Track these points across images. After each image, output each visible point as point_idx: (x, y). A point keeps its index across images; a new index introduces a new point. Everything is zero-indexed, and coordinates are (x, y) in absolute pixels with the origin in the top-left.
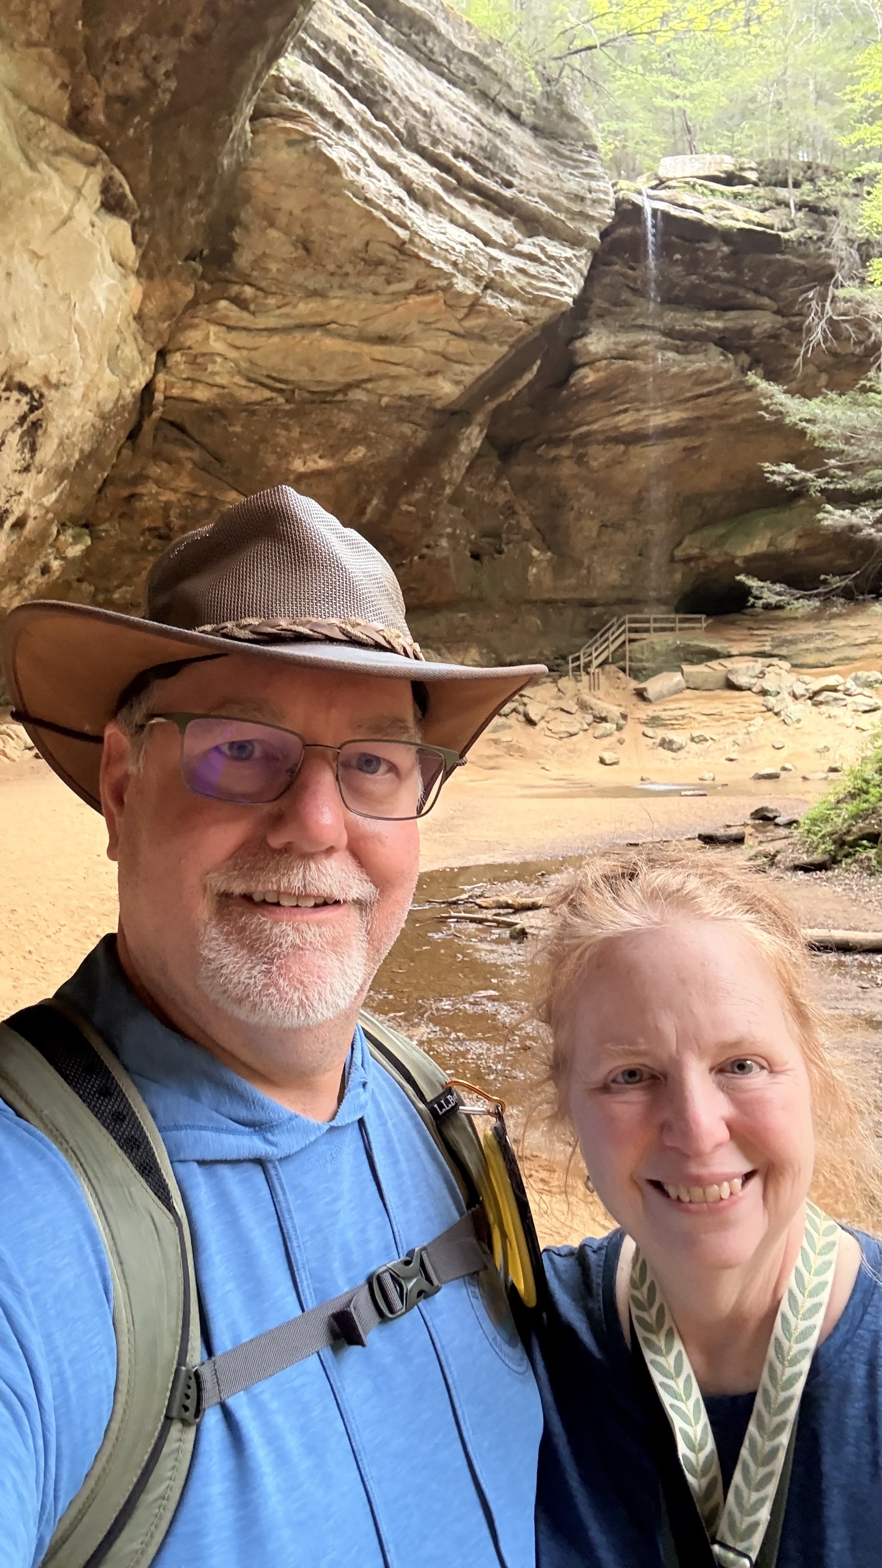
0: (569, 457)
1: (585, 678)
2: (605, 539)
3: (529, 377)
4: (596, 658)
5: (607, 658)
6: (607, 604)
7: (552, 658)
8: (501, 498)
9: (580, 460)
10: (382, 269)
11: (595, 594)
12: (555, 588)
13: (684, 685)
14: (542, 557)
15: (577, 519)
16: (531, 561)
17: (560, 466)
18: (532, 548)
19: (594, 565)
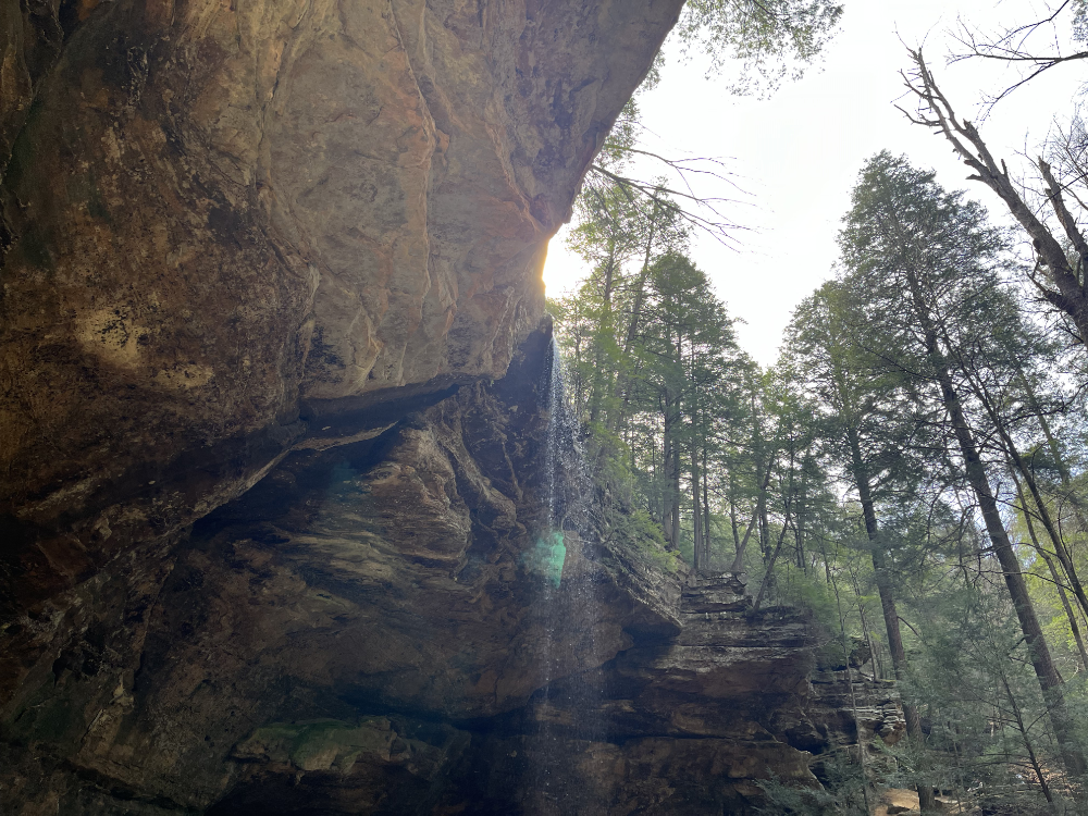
0: (253, 571)
2: (196, 701)
3: (376, 433)
8: (147, 587)
9: (262, 576)
11: (141, 781)
12: (108, 755)
14: (122, 700)
15: (190, 661)
16: (108, 701)
17: (234, 576)
18: (121, 681)
19: (163, 735)
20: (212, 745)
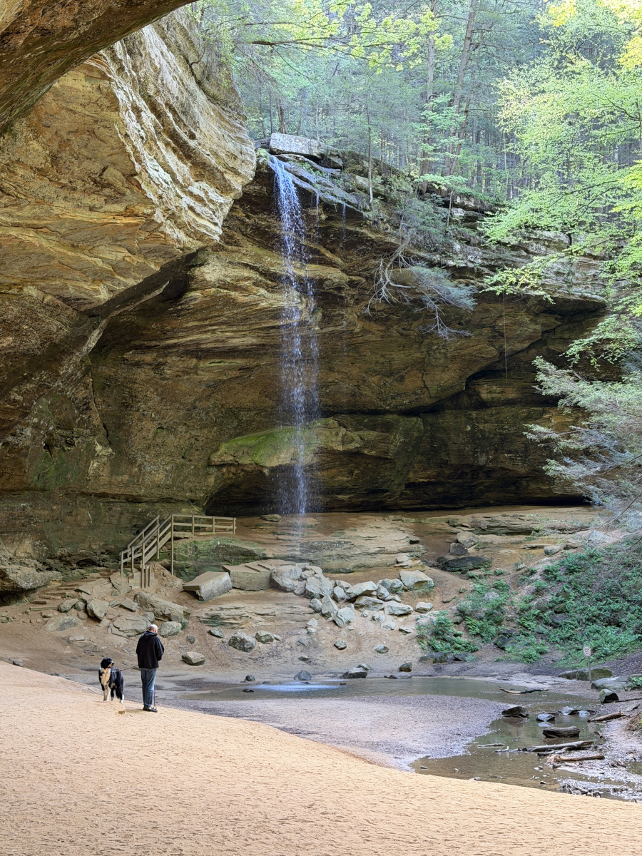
0: (149, 364)
1: (137, 574)
2: (159, 440)
3: (157, 292)
4: (147, 553)
5: (156, 554)
6: (152, 502)
7: (99, 552)
8: (82, 393)
9: (158, 367)
10: (107, 191)
11: (142, 492)
12: (110, 483)
13: (231, 584)
14: (103, 453)
15: (140, 420)
16: (92, 455)
17: (139, 370)
18: (96, 443)
19: (145, 463)
20: (190, 460)
